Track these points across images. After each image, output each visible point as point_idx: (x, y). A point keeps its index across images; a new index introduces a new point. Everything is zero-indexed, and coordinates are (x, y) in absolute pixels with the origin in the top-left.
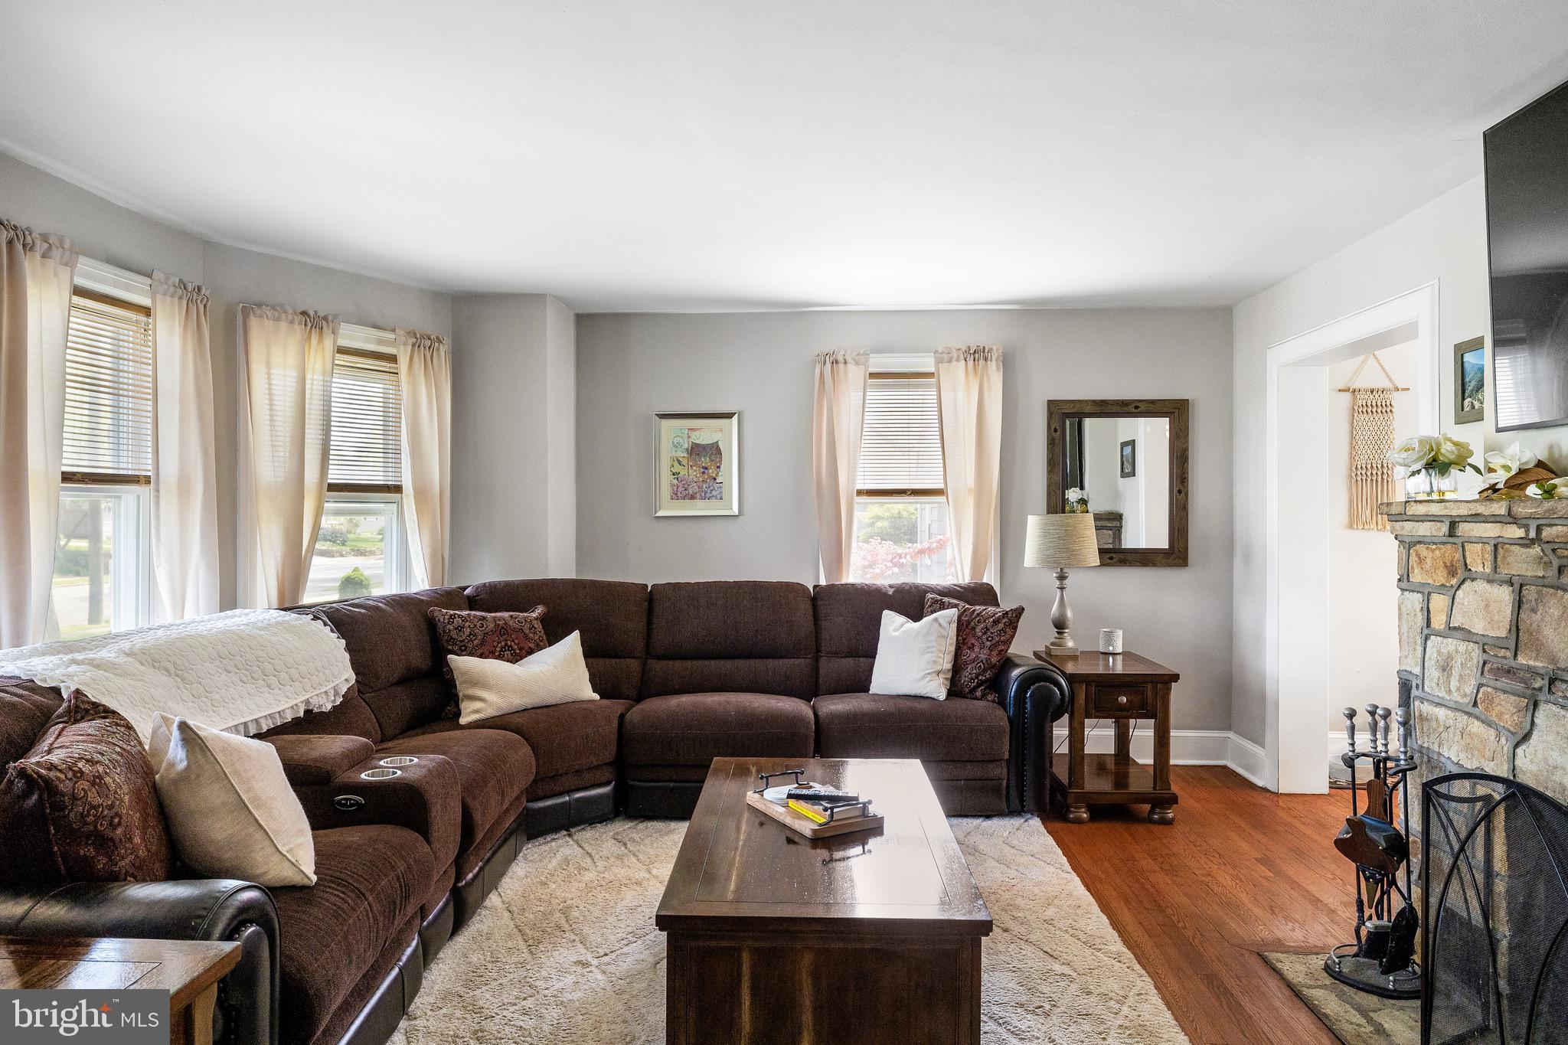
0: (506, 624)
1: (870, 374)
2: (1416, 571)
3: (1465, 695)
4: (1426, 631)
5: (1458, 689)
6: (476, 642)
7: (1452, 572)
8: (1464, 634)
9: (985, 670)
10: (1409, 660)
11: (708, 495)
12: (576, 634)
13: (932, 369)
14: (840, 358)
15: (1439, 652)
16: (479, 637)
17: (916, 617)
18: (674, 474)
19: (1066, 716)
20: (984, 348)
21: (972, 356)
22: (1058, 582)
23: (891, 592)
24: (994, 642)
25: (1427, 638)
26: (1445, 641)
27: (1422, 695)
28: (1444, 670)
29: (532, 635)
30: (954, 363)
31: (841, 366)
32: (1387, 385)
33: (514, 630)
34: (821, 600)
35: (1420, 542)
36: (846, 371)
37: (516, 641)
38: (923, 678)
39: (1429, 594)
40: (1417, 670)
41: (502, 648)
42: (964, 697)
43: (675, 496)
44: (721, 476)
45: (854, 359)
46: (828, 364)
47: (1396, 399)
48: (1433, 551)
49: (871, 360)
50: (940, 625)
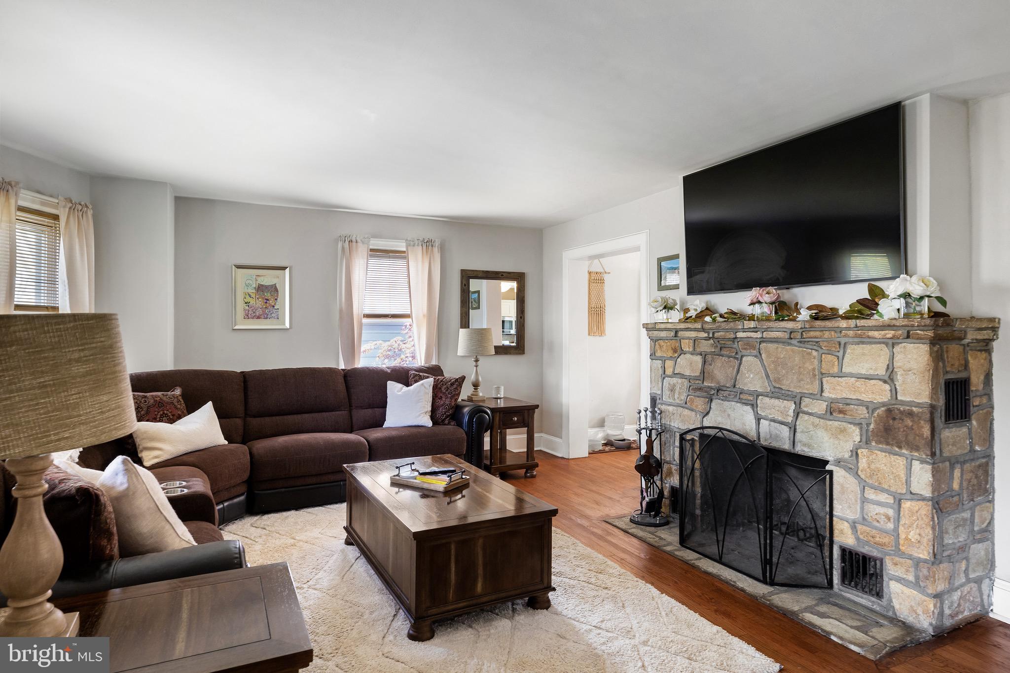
0: (161, 399)
1: (370, 249)
2: (659, 351)
3: (681, 400)
4: (663, 376)
5: (678, 398)
6: (142, 412)
7: (675, 351)
8: (681, 376)
9: (449, 410)
10: (655, 388)
11: (269, 316)
12: (210, 404)
13: (404, 249)
14: (354, 240)
15: (669, 384)
16: (144, 409)
17: (408, 385)
18: (246, 303)
19: (489, 431)
20: (432, 240)
21: (425, 244)
22: (474, 363)
23: (389, 371)
24: (452, 395)
25: (664, 378)
26: (672, 379)
27: (662, 402)
28: (672, 391)
29: (179, 406)
30: (416, 247)
31: (354, 244)
32: (602, 271)
33: (167, 403)
34: (350, 377)
35: (661, 340)
36: (357, 246)
37: (170, 410)
38: (419, 415)
39: (665, 360)
40: (659, 392)
41: (161, 415)
42: (439, 424)
43: (247, 316)
44: (278, 304)
45: (361, 241)
46: (347, 242)
47: (606, 277)
48: (666, 343)
49: (371, 242)
50: (425, 387)
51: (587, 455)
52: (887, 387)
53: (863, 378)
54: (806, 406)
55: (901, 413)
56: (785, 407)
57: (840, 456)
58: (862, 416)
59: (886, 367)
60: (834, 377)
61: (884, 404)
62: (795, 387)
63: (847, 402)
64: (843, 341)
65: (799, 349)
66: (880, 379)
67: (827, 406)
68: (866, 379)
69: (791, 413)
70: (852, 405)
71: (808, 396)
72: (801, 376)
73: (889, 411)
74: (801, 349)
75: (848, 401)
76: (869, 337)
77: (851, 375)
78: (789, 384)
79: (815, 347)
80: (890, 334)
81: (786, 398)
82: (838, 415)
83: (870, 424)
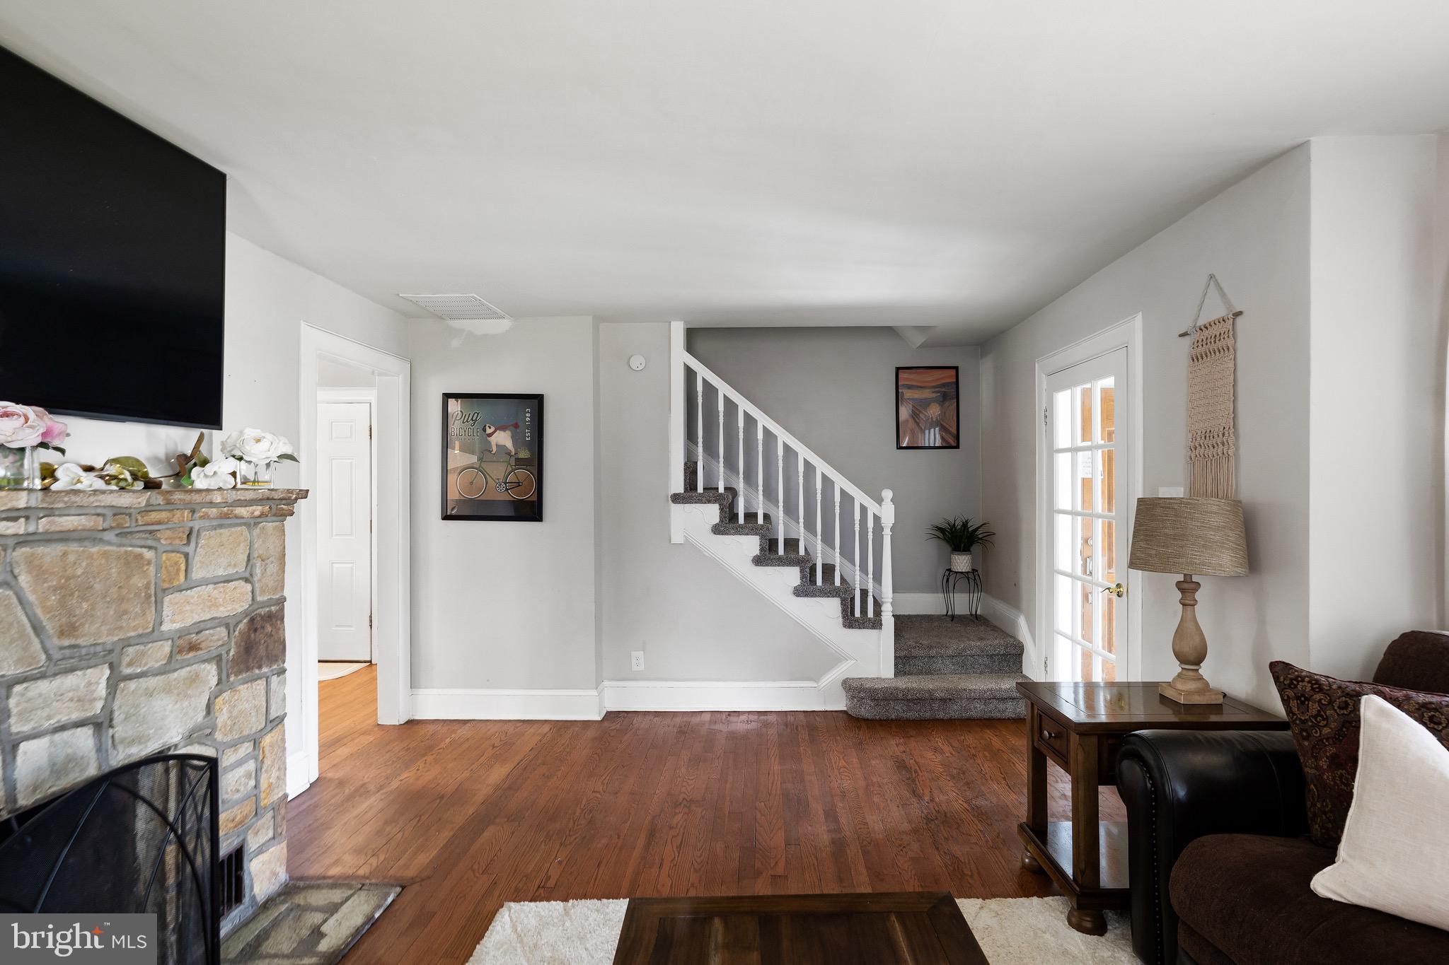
52: (249, 587)
53: (221, 582)
54: (130, 664)
55: (262, 617)
56: (89, 684)
57: (191, 725)
58: (220, 643)
59: (246, 558)
60: (181, 591)
61: (246, 613)
62: (110, 633)
63: (199, 628)
64: (197, 525)
65: (118, 549)
66: (240, 579)
67: (172, 647)
68: (224, 582)
69: (102, 690)
70: (207, 630)
71: (137, 642)
72: (124, 606)
73: (252, 620)
74: (123, 549)
75: (202, 626)
76: (237, 517)
77: (205, 582)
78: (97, 632)
79: (150, 543)
80: (257, 510)
81: (92, 662)
82: (186, 657)
83: (230, 650)
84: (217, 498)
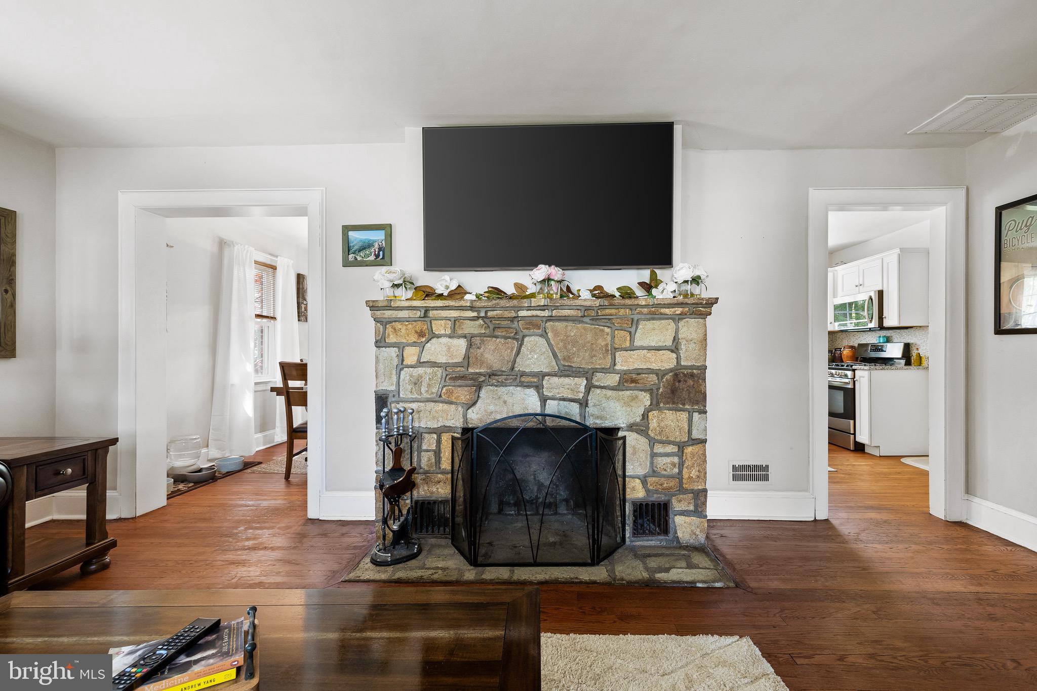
2: (391, 336)
3: (433, 393)
4: (401, 367)
5: (427, 391)
7: (421, 334)
8: (434, 364)
10: (385, 384)
15: (411, 376)
25: (401, 369)
26: (416, 369)
27: (399, 399)
28: (415, 384)
35: (395, 321)
39: (404, 347)
40: (393, 388)
48: (406, 325)
51: (163, 502)
52: (674, 355)
53: (653, 350)
54: (597, 381)
55: (685, 375)
56: (576, 384)
57: (631, 421)
58: (653, 383)
59: (672, 339)
60: (627, 351)
61: (671, 370)
62: (587, 363)
63: (639, 372)
64: (636, 317)
65: (591, 326)
66: (668, 350)
67: (620, 378)
68: (655, 350)
69: (582, 389)
70: (643, 374)
71: (600, 371)
72: (594, 353)
73: (676, 375)
74: (593, 326)
75: (640, 371)
76: (661, 314)
77: (642, 348)
78: (580, 360)
79: (608, 324)
80: (679, 311)
81: (578, 375)
82: (630, 385)
83: (659, 388)
84: (642, 302)
